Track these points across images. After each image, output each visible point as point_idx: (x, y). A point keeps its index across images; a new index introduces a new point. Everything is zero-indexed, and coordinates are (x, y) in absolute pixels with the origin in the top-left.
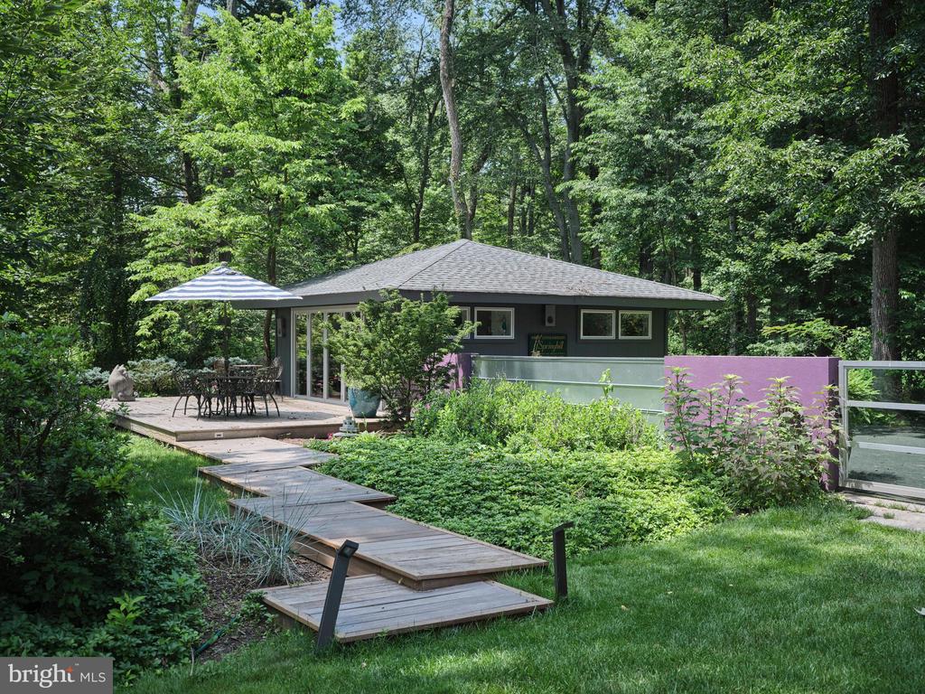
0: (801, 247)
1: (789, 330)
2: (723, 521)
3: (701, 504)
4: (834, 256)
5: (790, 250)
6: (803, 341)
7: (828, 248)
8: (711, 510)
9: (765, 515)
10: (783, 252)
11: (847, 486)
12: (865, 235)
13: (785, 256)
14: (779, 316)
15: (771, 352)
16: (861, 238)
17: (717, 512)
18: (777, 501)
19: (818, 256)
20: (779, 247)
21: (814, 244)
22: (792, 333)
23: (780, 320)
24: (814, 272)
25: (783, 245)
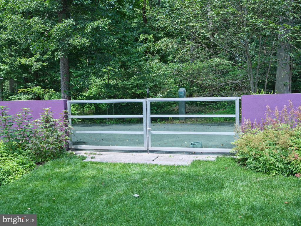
0: (29, 60)
1: (28, 91)
2: (34, 169)
3: (23, 164)
4: (41, 63)
5: (24, 61)
6: (31, 95)
7: (38, 60)
8: (28, 165)
9: (49, 163)
10: (22, 61)
11: (72, 148)
12: (60, 55)
13: (23, 63)
14: (20, 85)
15: (19, 99)
16: (59, 56)
17: (31, 166)
18: (51, 157)
19: (35, 63)
20: (20, 59)
21: (33, 59)
22: (29, 91)
23: (21, 87)
24: (34, 69)
25: (21, 59)
